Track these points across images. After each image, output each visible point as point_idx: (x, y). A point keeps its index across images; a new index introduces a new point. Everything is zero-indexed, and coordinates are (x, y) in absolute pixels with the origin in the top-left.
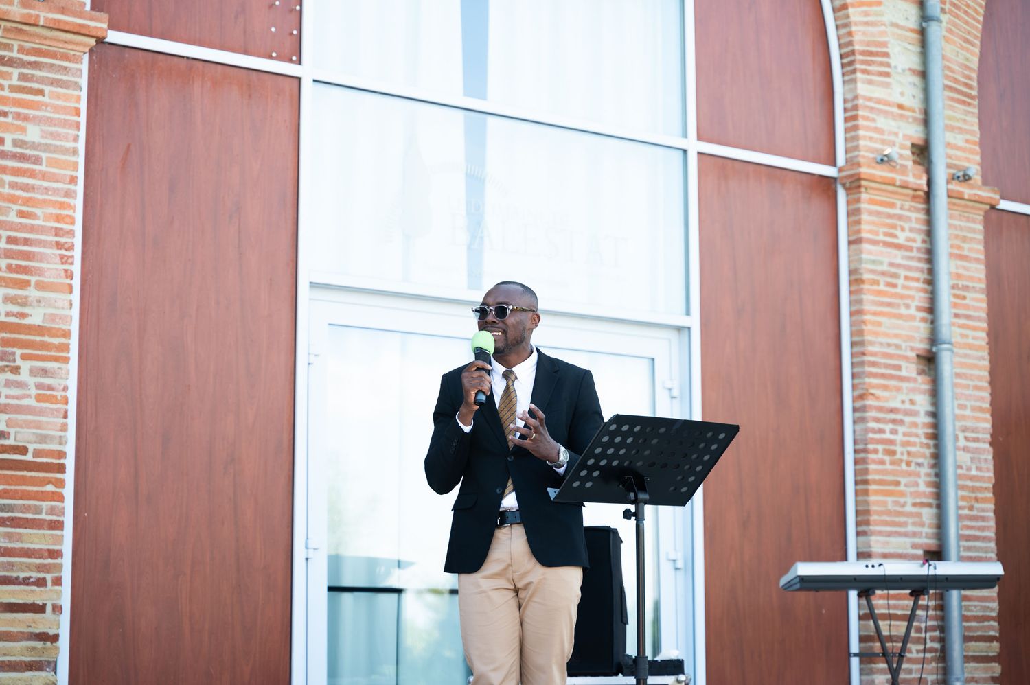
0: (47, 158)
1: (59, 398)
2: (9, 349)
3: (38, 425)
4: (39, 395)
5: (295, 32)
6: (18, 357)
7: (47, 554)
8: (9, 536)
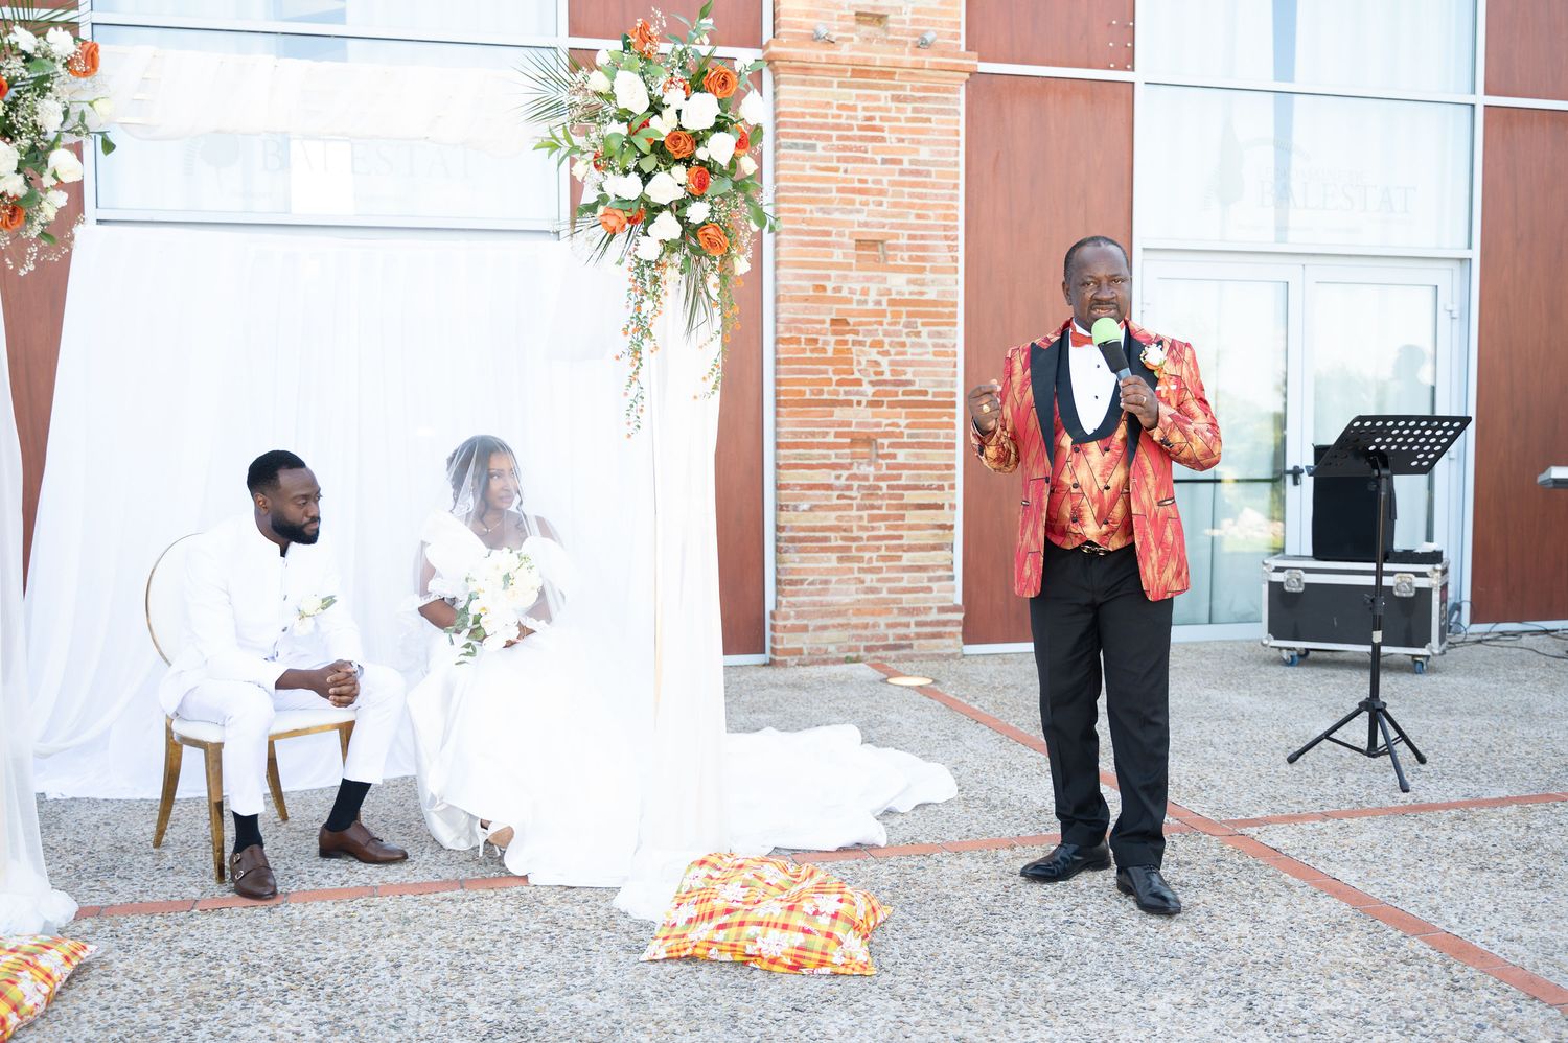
0: (936, 172)
1: (951, 353)
2: (913, 319)
3: (935, 374)
4: (936, 351)
5: (1129, 45)
6: (919, 325)
7: (944, 467)
8: (917, 456)
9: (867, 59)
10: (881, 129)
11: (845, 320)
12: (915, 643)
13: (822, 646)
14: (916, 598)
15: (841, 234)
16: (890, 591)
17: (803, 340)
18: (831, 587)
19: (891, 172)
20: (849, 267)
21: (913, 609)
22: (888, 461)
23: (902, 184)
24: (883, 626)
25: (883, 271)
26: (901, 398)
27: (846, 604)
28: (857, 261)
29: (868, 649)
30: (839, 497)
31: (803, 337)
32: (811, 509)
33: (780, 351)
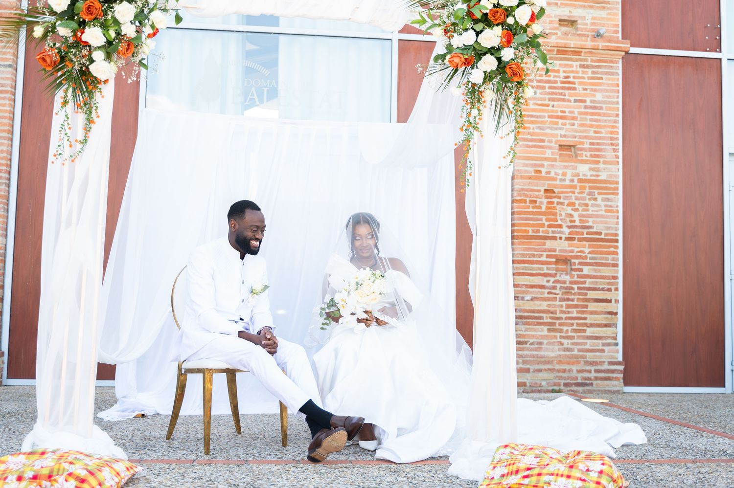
0: (606, 107)
1: (615, 210)
2: (592, 191)
3: (606, 223)
4: (606, 209)
5: (718, 38)
6: (596, 194)
7: (611, 278)
8: (595, 270)
9: (566, 44)
10: (574, 83)
11: (552, 190)
12: (595, 382)
13: (538, 382)
14: (594, 356)
15: (550, 141)
16: (579, 350)
17: (528, 201)
18: (543, 346)
19: (580, 107)
20: (555, 160)
21: (593, 362)
22: (578, 273)
23: (586, 113)
24: (575, 372)
25: (575, 162)
26: (585, 236)
27: (553, 357)
28: (560, 157)
29: (566, 385)
30: (549, 293)
31: (528, 199)
32: (532, 300)
33: (515, 207)
